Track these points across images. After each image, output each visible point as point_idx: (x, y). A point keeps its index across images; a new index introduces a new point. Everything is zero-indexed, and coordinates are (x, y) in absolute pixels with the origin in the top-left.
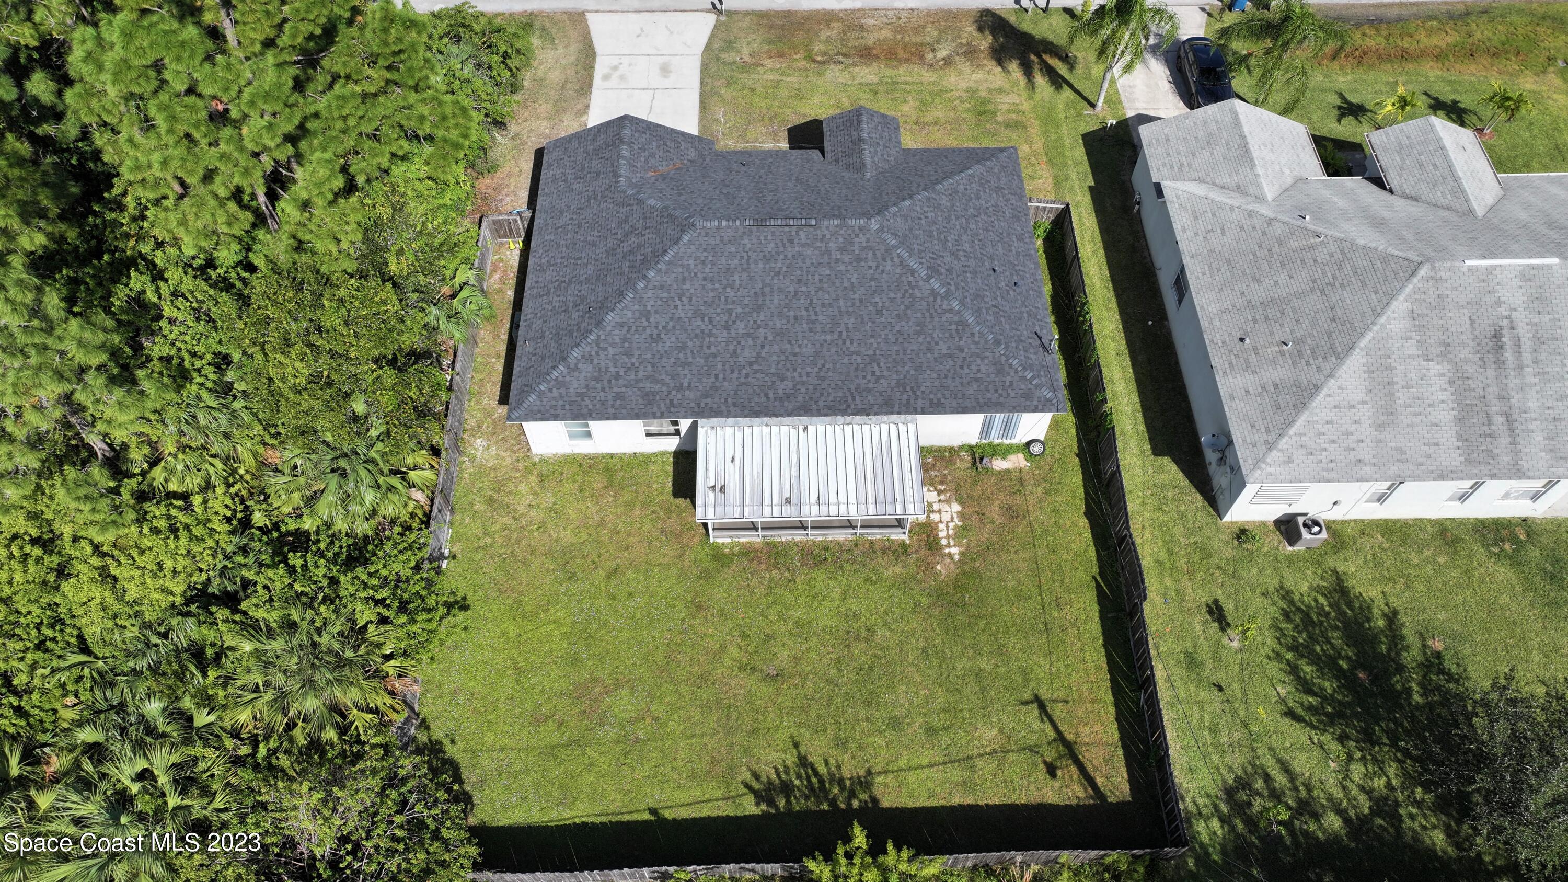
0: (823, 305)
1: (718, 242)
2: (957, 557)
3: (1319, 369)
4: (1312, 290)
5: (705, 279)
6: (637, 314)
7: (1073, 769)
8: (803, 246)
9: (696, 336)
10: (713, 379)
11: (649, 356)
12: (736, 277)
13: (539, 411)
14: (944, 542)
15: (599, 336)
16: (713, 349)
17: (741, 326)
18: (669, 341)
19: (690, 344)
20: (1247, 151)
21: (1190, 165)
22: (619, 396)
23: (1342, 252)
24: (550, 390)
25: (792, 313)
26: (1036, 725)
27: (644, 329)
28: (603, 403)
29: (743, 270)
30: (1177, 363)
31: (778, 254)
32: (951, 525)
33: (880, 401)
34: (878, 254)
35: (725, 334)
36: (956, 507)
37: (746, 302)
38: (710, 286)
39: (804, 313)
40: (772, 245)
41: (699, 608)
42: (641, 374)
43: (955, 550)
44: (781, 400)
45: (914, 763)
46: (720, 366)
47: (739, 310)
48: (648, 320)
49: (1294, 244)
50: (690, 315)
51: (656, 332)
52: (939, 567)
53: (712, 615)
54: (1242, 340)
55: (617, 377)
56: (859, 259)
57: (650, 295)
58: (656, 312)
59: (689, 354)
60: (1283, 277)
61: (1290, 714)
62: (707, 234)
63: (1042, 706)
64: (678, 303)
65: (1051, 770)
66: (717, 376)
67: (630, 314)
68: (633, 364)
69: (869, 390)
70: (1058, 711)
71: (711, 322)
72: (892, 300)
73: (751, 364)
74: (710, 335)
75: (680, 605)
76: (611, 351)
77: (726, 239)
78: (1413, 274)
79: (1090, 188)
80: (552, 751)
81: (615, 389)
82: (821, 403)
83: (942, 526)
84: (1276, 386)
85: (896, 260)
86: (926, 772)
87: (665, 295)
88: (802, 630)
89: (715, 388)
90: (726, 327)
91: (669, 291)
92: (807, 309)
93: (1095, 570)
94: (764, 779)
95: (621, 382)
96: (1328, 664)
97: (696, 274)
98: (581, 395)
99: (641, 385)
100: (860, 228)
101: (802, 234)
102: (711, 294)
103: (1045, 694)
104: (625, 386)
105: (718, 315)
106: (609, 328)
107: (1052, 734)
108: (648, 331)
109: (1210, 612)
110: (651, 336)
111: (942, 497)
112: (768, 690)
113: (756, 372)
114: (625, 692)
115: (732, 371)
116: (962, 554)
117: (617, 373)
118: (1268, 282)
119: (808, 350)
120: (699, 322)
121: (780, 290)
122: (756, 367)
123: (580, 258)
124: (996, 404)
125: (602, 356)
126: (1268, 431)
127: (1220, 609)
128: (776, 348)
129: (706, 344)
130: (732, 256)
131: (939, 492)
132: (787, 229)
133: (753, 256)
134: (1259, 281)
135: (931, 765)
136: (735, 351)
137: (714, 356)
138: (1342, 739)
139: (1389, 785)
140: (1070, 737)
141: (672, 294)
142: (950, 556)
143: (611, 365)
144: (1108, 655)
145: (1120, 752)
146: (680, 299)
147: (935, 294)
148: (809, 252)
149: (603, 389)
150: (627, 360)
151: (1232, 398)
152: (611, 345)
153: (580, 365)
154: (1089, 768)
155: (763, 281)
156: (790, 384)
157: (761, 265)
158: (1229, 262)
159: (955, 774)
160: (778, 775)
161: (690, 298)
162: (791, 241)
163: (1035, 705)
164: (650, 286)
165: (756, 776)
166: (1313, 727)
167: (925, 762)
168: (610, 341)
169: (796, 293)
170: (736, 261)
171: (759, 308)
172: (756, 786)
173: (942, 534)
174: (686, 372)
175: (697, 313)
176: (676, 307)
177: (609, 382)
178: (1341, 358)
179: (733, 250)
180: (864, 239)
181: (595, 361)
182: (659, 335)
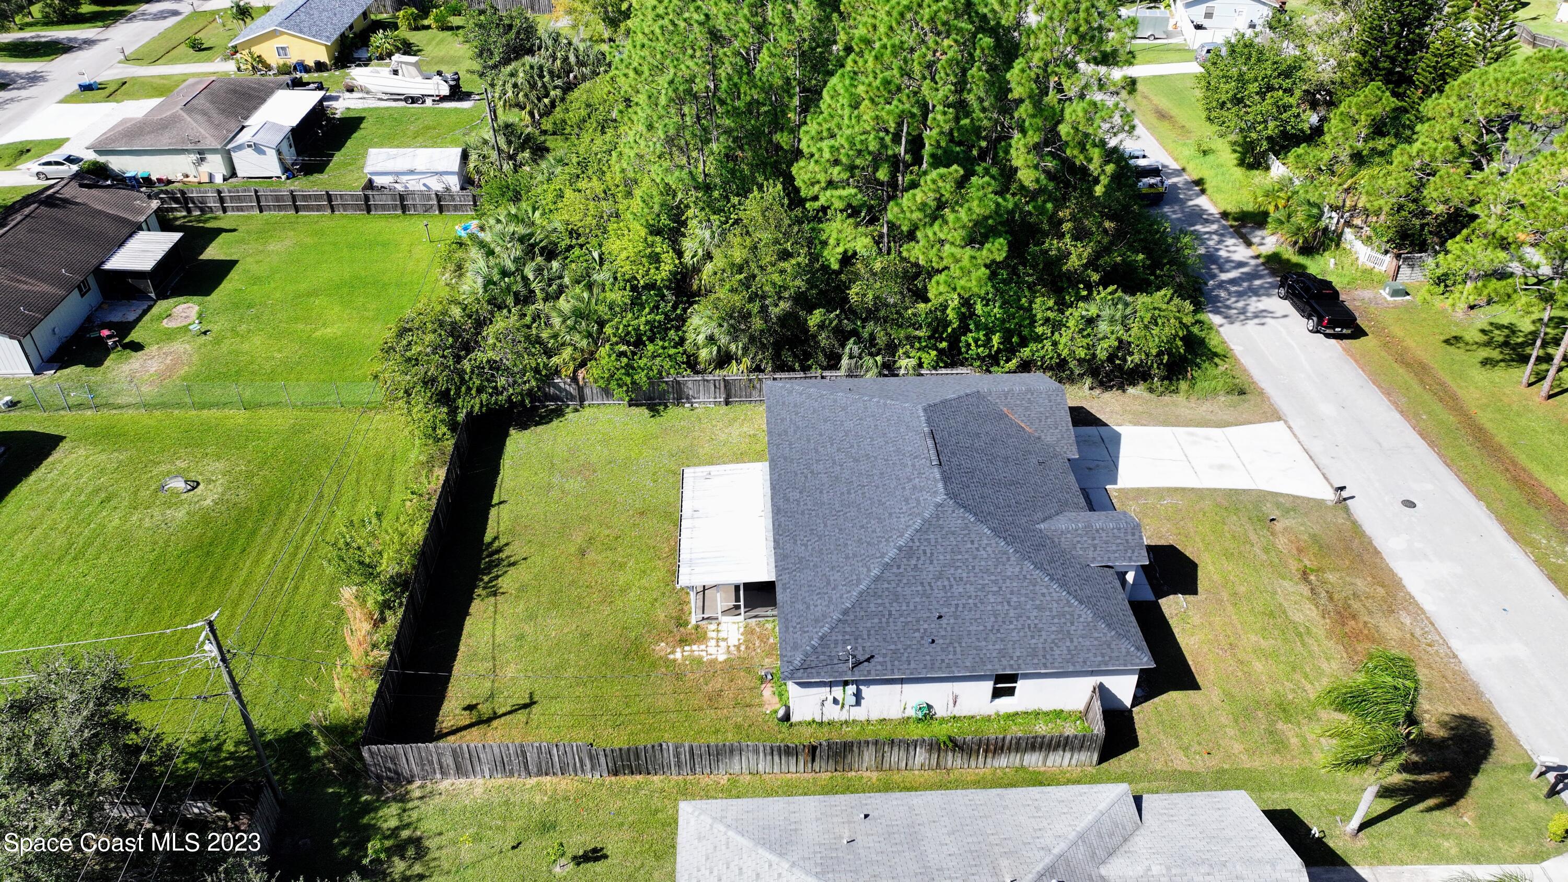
2: (671, 657)
7: (467, 722)
14: (687, 648)
26: (511, 702)
32: (704, 654)
36: (722, 658)
41: (642, 512)
43: (678, 655)
45: (498, 627)
52: (663, 644)
53: (634, 520)
63: (525, 706)
65: (470, 708)
70: (521, 716)
75: (645, 504)
83: (703, 647)
86: (489, 633)
88: (617, 567)
103: (535, 709)
107: (500, 711)
111: (732, 648)
112: (572, 550)
116: (675, 660)
124: (787, 627)
131: (738, 647)
135: (493, 636)
140: (495, 723)
142: (673, 652)
154: (464, 733)
159: (484, 650)
160: (508, 557)
163: (528, 701)
167: (497, 633)
173: (695, 647)
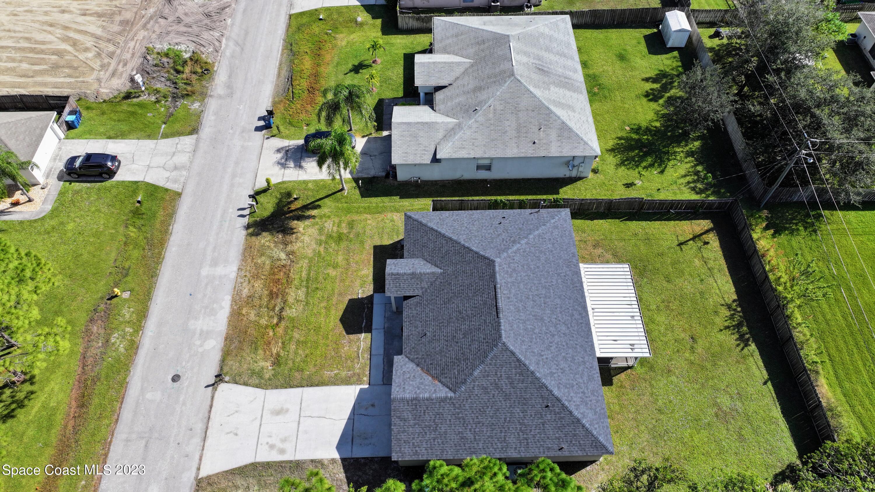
0: (537, 290)
1: (512, 332)
3: (555, 121)
4: (516, 114)
5: (531, 342)
6: (552, 378)
7: (704, 236)
8: (510, 293)
9: (559, 350)
10: (578, 346)
11: (571, 375)
12: (529, 327)
13: (606, 436)
15: (566, 400)
16: (564, 344)
17: (552, 329)
18: (563, 365)
19: (563, 354)
20: (427, 123)
21: (425, 147)
22: (593, 394)
23: (502, 100)
24: (596, 429)
25: (543, 305)
26: (689, 247)
27: (559, 376)
28: (597, 402)
29: (525, 323)
30: (511, 180)
31: (515, 305)
33: (576, 276)
34: (512, 261)
35: (556, 337)
37: (540, 324)
38: (534, 340)
39: (542, 299)
40: (511, 307)
41: (669, 371)
42: (581, 381)
44: (582, 317)
45: (717, 288)
46: (572, 342)
47: (544, 328)
48: (554, 373)
49: (491, 116)
50: (550, 352)
51: (560, 370)
53: (672, 365)
54: (534, 143)
55: (583, 392)
56: (514, 270)
57: (542, 371)
58: (550, 369)
59: (568, 355)
60: (507, 123)
61: (662, 172)
62: (508, 337)
63: (681, 244)
64: (544, 357)
65: (706, 243)
66: (576, 344)
67: (553, 382)
68: (577, 384)
69: (572, 280)
70: (682, 239)
71: (551, 343)
72: (532, 261)
73: (568, 328)
74: (557, 344)
75: (670, 379)
76: (572, 394)
77: (510, 328)
78: (519, 81)
79: (400, 198)
80: (756, 431)
81: (590, 394)
82: (581, 300)
84: (559, 136)
85: (514, 254)
86: (719, 283)
87: (541, 363)
88: (671, 328)
89: (582, 346)
90: (553, 336)
91: (539, 361)
92: (540, 298)
93: (617, 220)
94: (738, 342)
95: (586, 391)
96: (642, 158)
97: (530, 346)
98: (596, 413)
99: (586, 381)
100: (500, 266)
101: (505, 292)
102: (538, 340)
103: (676, 243)
104: (588, 389)
105: (548, 339)
106: (561, 394)
107: (691, 242)
108: (560, 374)
109: (628, 187)
110: (562, 373)
112: (700, 342)
113: (571, 326)
114: (719, 401)
115: (573, 337)
117: (582, 392)
118: (508, 129)
119: (558, 301)
120: (552, 348)
121: (532, 307)
122: (569, 326)
123: (505, 419)
125: (575, 399)
126: (579, 143)
127: (627, 184)
128: (559, 315)
129: (562, 347)
130: (518, 327)
132: (503, 299)
133: (518, 317)
134: (506, 132)
135: (716, 282)
136: (564, 334)
137: (567, 344)
138: (669, 160)
139: (682, 152)
140: (691, 236)
141: (541, 359)
143: (578, 395)
144: (655, 220)
145: (693, 221)
146: (543, 356)
147: (527, 243)
148: (513, 291)
149: (591, 401)
150: (575, 387)
151: (561, 152)
152: (569, 394)
153: (581, 411)
154: (702, 231)
155: (529, 315)
156: (575, 312)
157: (522, 314)
158: (493, 140)
159: (717, 274)
160: (735, 337)
161: (542, 351)
162: (509, 298)
163: (681, 246)
164: (538, 369)
165: (738, 345)
166: (666, 167)
167: (715, 284)
168: (567, 394)
169: (533, 301)
170: (521, 325)
171: (542, 319)
172: (742, 345)
174: (576, 358)
175: (548, 348)
176: (547, 358)
177: (587, 397)
178: (551, 112)
179: (515, 326)
180: (505, 266)
181: (578, 403)
182: (561, 369)
